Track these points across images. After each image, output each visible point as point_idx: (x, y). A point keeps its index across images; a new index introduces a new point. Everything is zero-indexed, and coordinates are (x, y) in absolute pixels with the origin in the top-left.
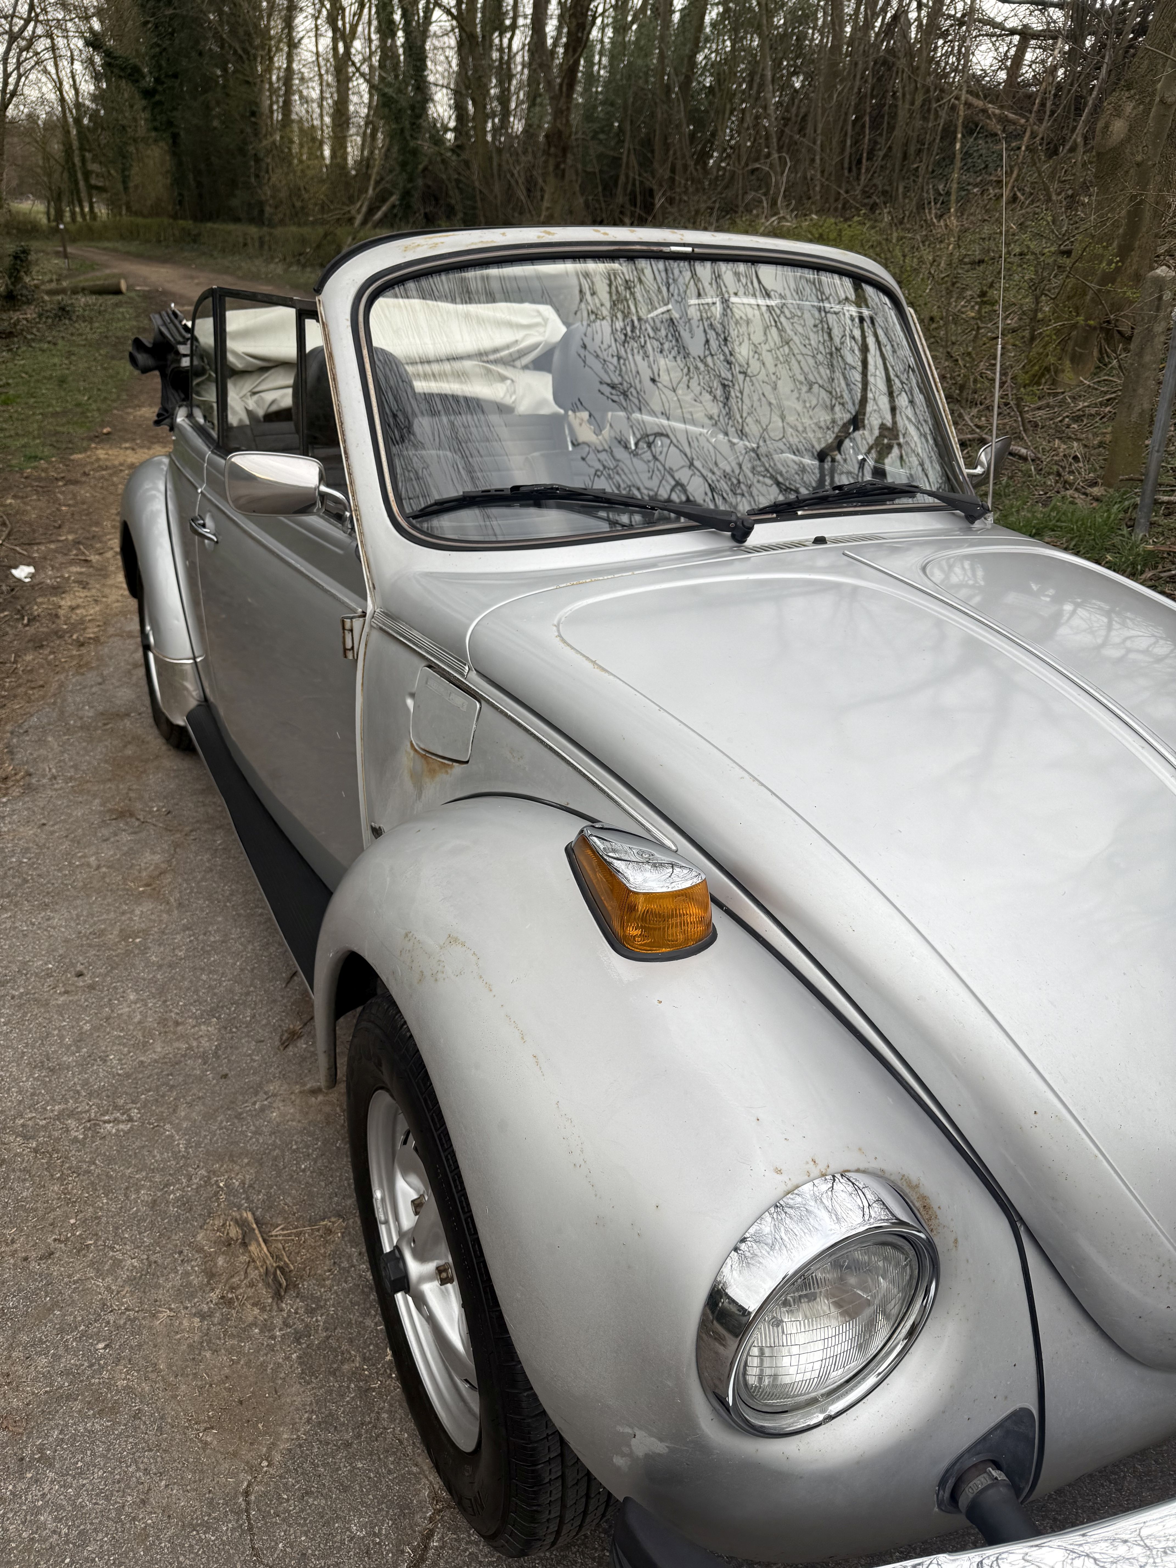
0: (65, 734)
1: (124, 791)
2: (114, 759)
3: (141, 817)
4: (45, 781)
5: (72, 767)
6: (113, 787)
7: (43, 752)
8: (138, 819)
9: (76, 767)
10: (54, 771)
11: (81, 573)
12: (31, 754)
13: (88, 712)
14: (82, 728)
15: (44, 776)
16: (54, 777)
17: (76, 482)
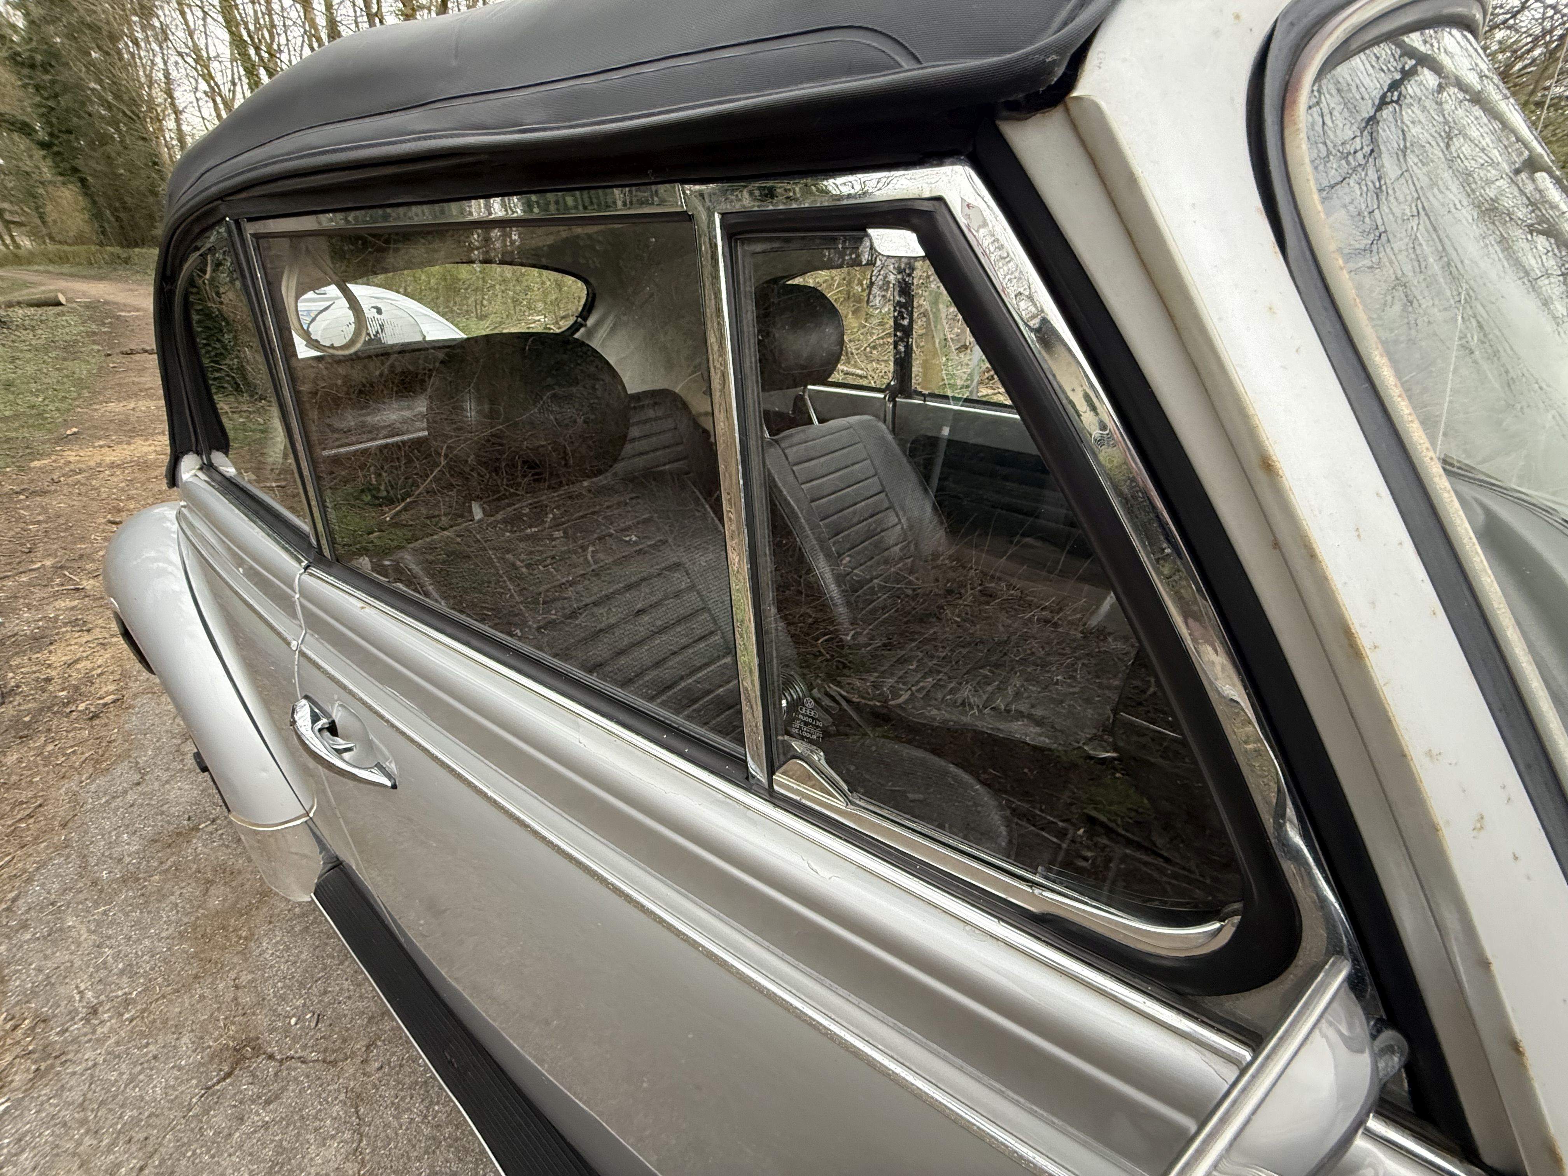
0: (96, 904)
1: (229, 996)
2: (195, 928)
3: (273, 1049)
4: (76, 1027)
5: (122, 972)
6: (207, 992)
7: (61, 956)
8: (271, 1057)
9: (130, 971)
10: (89, 994)
11: (72, 608)
12: (39, 970)
13: (130, 845)
14: (124, 880)
15: (72, 1014)
16: (94, 1011)
17: (44, 493)
